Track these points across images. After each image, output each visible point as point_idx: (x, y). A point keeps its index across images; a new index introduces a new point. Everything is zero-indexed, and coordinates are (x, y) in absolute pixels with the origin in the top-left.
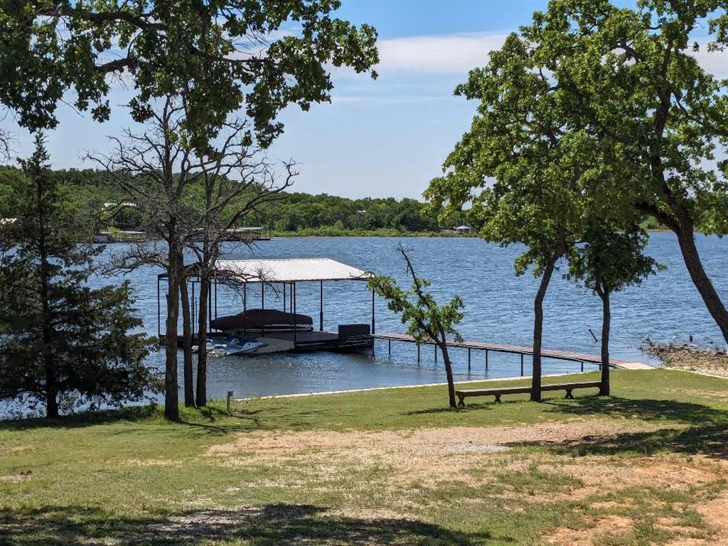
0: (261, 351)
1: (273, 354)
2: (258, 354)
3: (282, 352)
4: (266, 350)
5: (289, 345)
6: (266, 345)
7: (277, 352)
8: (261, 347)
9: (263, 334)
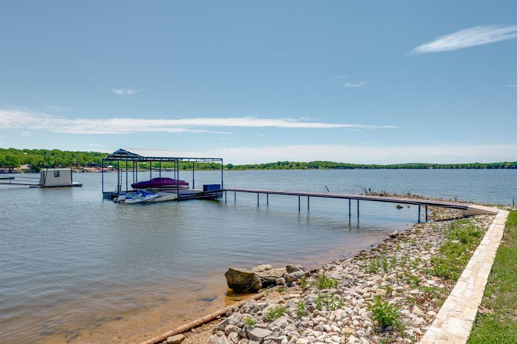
0: (157, 200)
1: (164, 201)
2: (156, 202)
3: (170, 200)
4: (160, 199)
5: (174, 196)
6: (160, 197)
7: (167, 200)
8: (157, 197)
9: (160, 191)
